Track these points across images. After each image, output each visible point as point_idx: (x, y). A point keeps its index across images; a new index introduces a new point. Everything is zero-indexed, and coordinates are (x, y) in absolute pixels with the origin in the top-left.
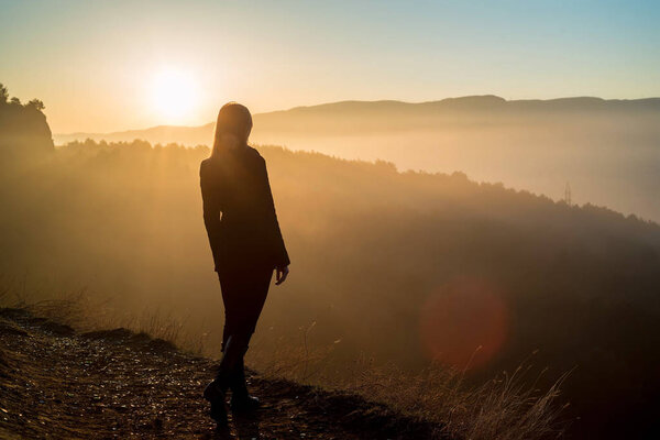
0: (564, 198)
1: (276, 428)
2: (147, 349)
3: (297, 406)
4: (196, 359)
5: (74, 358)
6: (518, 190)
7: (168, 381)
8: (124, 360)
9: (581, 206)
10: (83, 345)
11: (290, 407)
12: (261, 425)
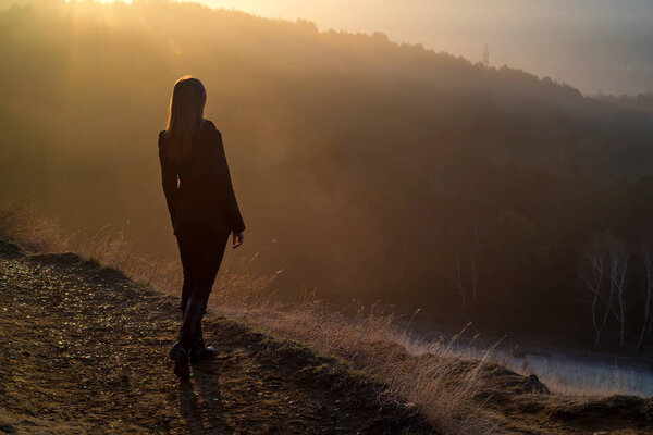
0: (481, 60)
1: (234, 384)
2: (97, 280)
3: (250, 356)
4: (148, 294)
5: (29, 292)
6: (437, 52)
7: (124, 322)
8: (78, 295)
9: (497, 68)
10: (35, 274)
11: (244, 358)
12: (221, 381)
